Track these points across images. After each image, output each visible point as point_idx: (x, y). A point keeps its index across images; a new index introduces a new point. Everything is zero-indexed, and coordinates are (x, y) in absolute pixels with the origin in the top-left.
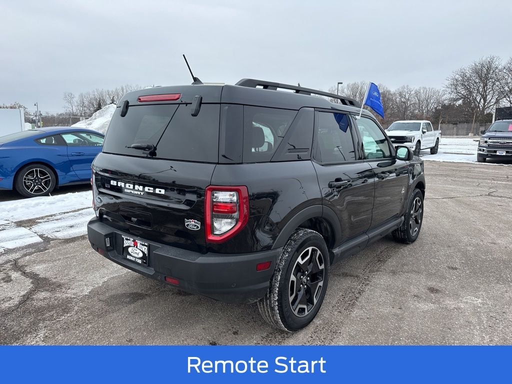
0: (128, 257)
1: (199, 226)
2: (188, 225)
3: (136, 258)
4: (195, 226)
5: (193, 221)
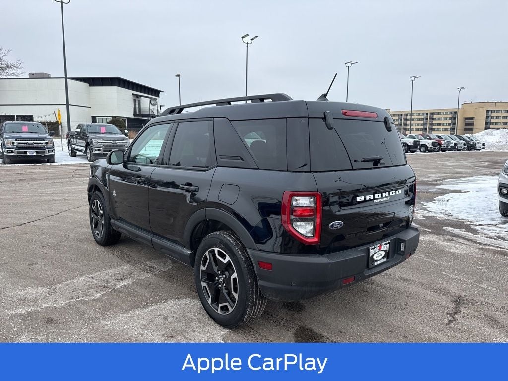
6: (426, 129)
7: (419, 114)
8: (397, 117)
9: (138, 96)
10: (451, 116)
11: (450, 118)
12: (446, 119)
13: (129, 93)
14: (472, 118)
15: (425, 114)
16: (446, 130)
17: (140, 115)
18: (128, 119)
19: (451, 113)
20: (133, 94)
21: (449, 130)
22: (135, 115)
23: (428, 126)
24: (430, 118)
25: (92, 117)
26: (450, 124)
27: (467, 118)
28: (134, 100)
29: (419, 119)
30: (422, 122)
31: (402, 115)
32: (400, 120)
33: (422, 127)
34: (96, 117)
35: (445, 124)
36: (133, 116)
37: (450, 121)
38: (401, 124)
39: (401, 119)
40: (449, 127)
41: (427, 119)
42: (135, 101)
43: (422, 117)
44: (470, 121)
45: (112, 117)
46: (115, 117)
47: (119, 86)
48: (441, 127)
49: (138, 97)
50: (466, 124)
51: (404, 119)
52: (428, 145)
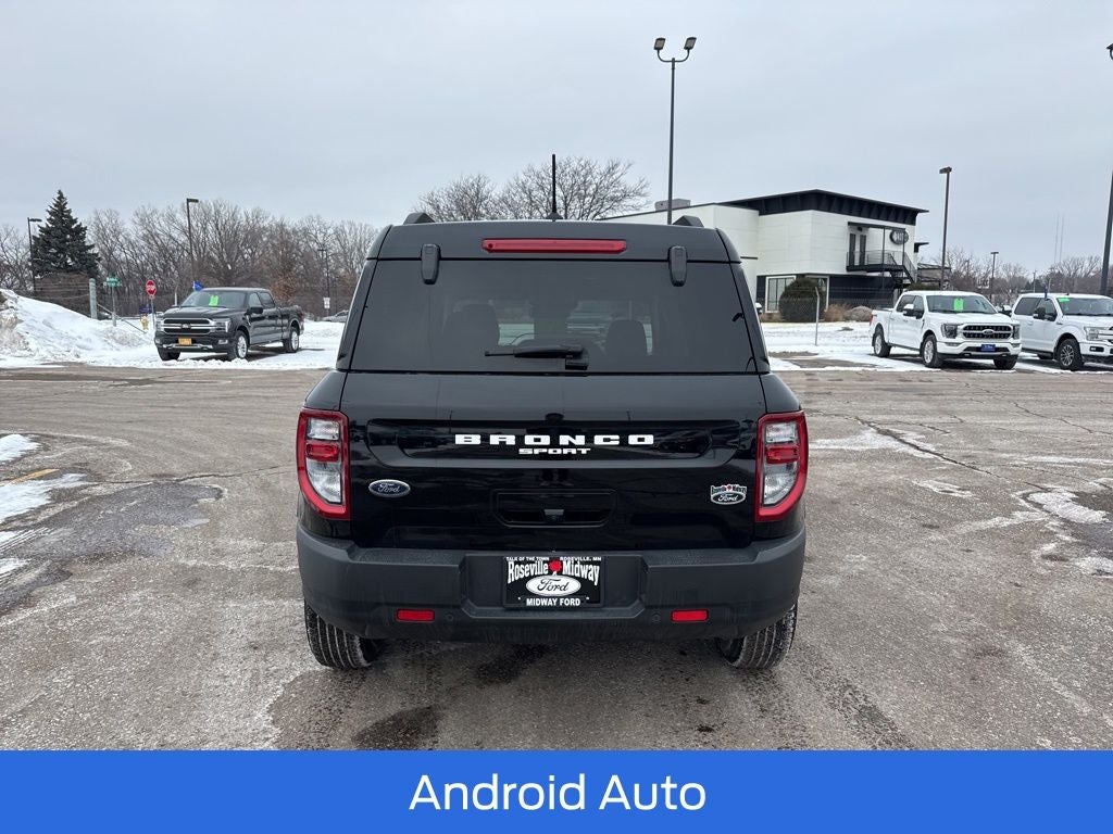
0: (530, 602)
1: (744, 495)
2: (716, 498)
3: (559, 598)
4: (735, 495)
5: (729, 488)
9: (860, 227)
13: (839, 222)
17: (862, 267)
18: (834, 279)
20: (849, 223)
22: (848, 269)
25: (758, 277)
28: (851, 235)
34: (765, 277)
36: (844, 272)
42: (852, 237)
45: (797, 275)
46: (803, 275)
47: (818, 209)
49: (860, 229)
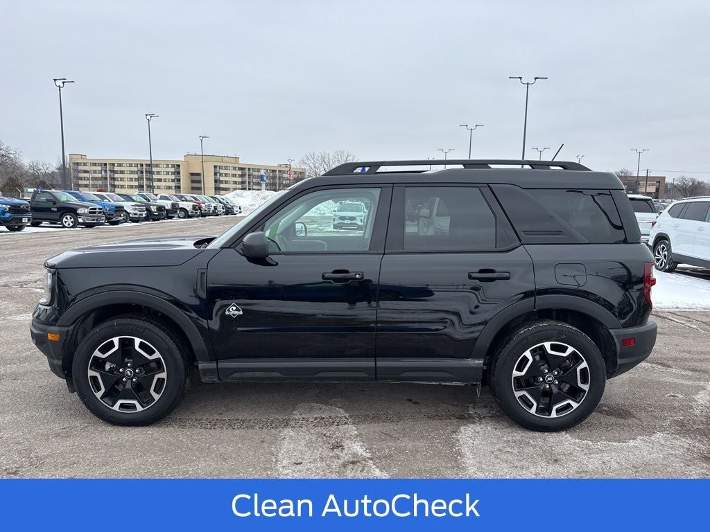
6: (142, 187)
7: (131, 165)
8: (99, 168)
10: (173, 170)
11: (173, 173)
12: (168, 173)
14: (198, 174)
15: (139, 166)
16: (169, 188)
19: (173, 166)
21: (173, 188)
23: (145, 182)
24: (146, 174)
26: (173, 181)
27: (192, 174)
29: (132, 172)
30: (136, 176)
31: (105, 164)
32: (103, 172)
33: (136, 183)
35: (167, 180)
37: (173, 177)
38: (106, 178)
39: (106, 171)
40: (173, 184)
41: (142, 172)
43: (136, 169)
44: (196, 178)
48: (162, 184)
50: (193, 182)
51: (111, 171)
52: (188, 209)
